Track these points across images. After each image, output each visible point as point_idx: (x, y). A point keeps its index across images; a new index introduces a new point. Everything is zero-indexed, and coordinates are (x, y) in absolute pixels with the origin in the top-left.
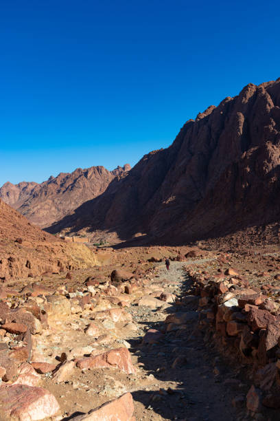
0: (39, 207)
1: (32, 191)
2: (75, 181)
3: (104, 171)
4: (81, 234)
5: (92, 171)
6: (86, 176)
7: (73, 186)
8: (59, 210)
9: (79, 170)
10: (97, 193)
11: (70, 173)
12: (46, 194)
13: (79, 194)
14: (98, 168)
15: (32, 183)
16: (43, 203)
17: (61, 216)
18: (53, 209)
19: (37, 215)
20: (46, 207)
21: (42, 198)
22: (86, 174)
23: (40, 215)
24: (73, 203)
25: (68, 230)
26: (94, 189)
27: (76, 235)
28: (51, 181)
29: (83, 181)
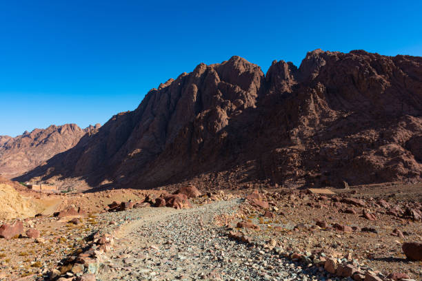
0: (10, 158)
1: (6, 144)
2: (49, 136)
3: (76, 129)
4: (50, 182)
5: (66, 128)
6: (60, 132)
7: (46, 140)
8: (31, 161)
9: (53, 126)
10: (69, 147)
11: (45, 128)
12: (19, 147)
13: (51, 147)
14: (71, 125)
15: (5, 137)
16: (15, 155)
17: (33, 166)
18: (26, 160)
19: (8, 166)
20: (19, 158)
21: (15, 150)
22: (59, 130)
23: (12, 165)
24: (46, 155)
25: (39, 179)
26: (67, 143)
27: (45, 183)
28: (26, 135)
29: (56, 136)
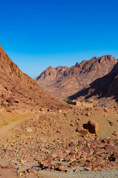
0: (67, 82)
1: (65, 72)
2: (92, 65)
3: (112, 59)
4: (89, 100)
5: (104, 58)
6: (99, 62)
7: (90, 69)
8: (80, 85)
9: (95, 58)
10: (107, 73)
11: (89, 60)
12: (72, 74)
13: (94, 74)
14: (108, 56)
15: (65, 67)
16: (70, 80)
17: (81, 88)
18: (76, 84)
19: (65, 88)
20: (72, 82)
21: (70, 76)
22: (99, 60)
23: (68, 88)
24: (90, 80)
25: (83, 98)
26: (104, 70)
27: (86, 101)
28: (77, 65)
29: (97, 66)
